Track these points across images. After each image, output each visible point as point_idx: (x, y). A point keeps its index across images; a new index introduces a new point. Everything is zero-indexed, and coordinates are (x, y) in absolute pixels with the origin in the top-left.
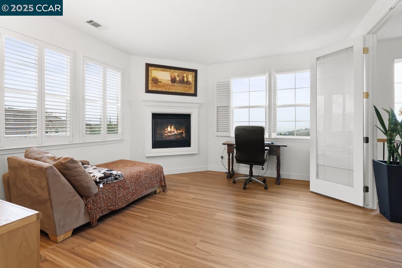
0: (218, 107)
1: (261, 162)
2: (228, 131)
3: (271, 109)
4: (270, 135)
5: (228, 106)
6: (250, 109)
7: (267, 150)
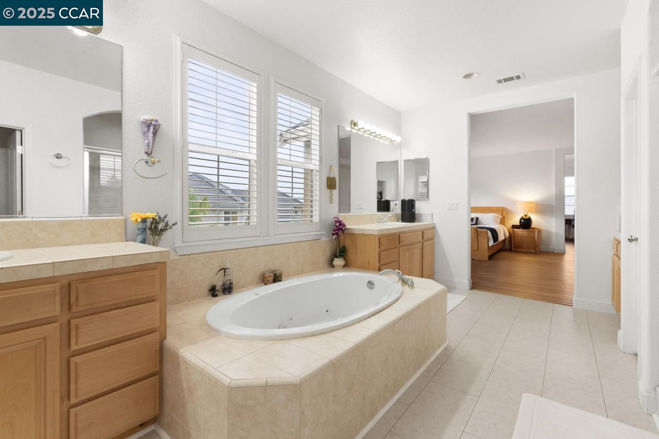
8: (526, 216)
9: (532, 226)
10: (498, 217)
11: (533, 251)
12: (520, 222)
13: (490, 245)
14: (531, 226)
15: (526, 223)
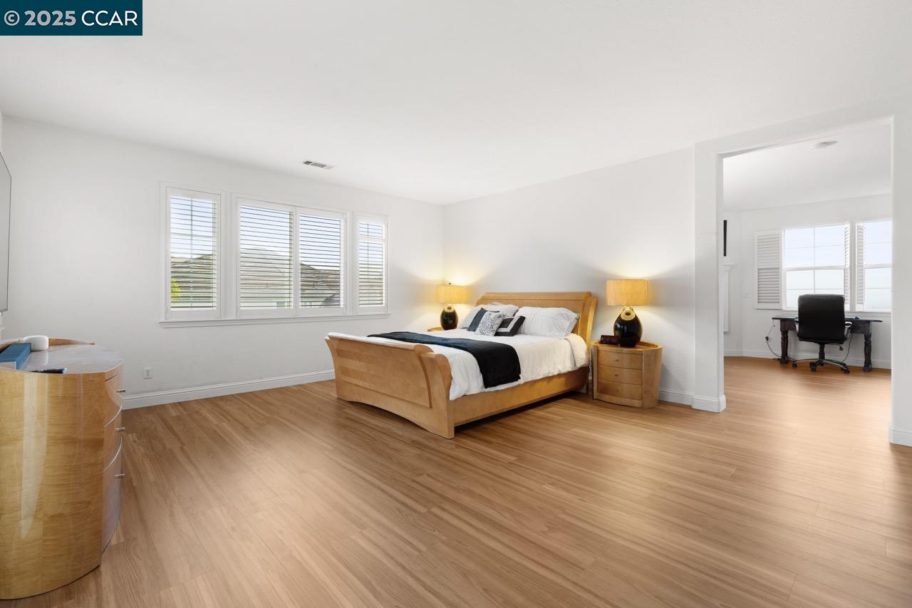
0: (759, 269)
1: (839, 340)
2: (778, 302)
3: (854, 272)
4: (852, 306)
5: (778, 268)
6: (816, 271)
7: (848, 324)
8: (628, 314)
9: (642, 339)
10: (568, 318)
11: (637, 403)
12: (616, 328)
13: (452, 397)
14: (640, 339)
15: (628, 333)
